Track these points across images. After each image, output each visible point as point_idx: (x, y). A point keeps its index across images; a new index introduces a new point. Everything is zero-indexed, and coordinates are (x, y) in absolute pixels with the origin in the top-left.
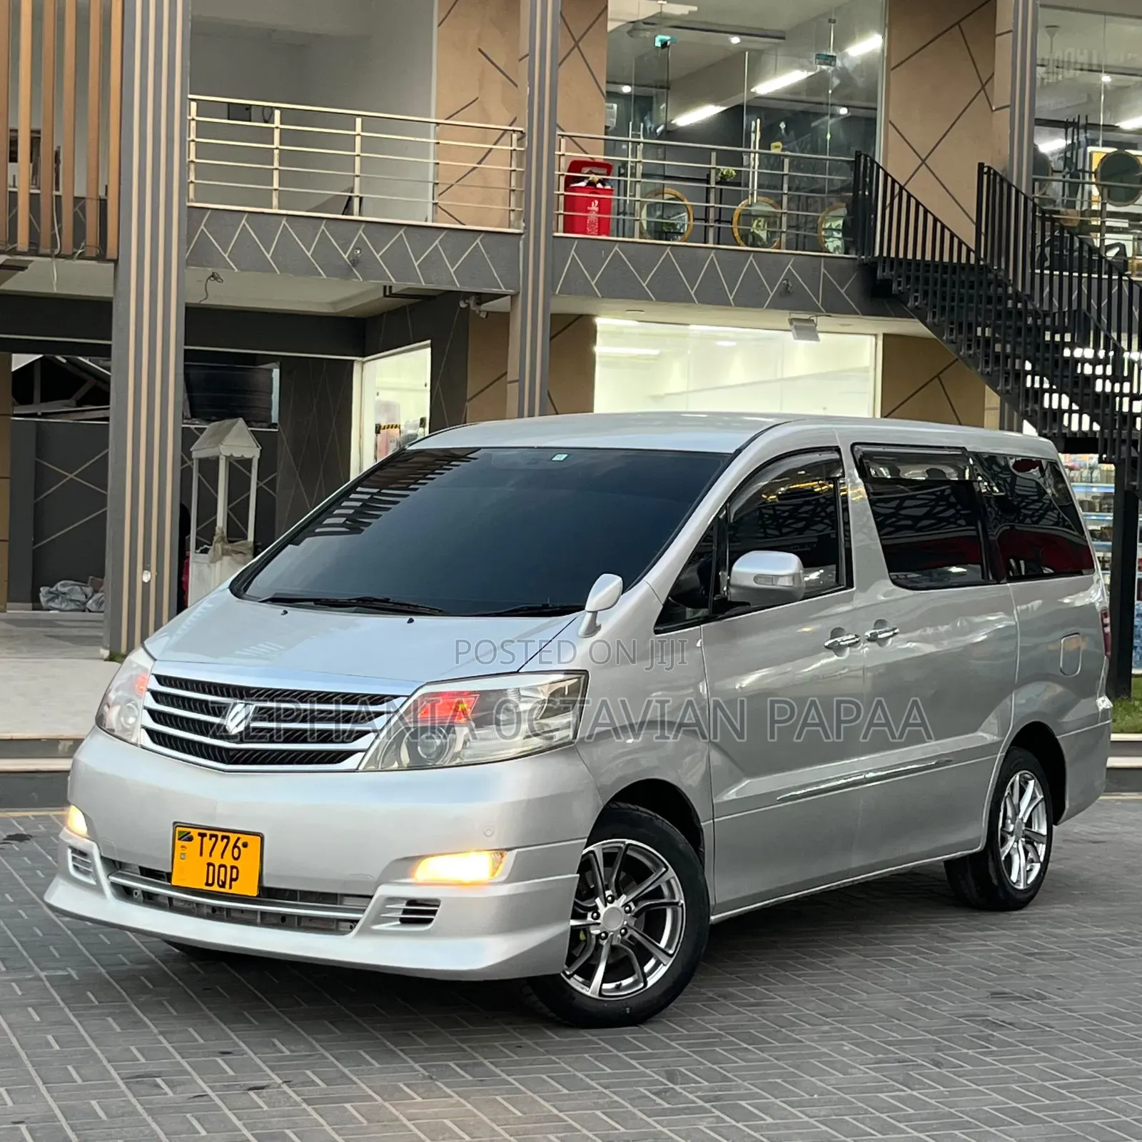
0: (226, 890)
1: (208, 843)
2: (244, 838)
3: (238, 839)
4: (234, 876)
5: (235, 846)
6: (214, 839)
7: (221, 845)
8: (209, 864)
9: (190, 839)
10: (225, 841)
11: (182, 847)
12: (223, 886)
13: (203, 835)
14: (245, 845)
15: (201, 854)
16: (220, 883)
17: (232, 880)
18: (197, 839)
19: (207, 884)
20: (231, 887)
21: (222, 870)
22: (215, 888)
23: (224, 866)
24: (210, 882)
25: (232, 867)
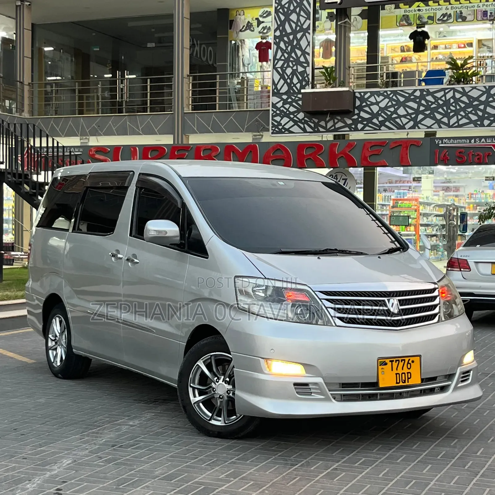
0: (406, 384)
1: (395, 364)
2: (412, 359)
3: (409, 360)
4: (409, 377)
5: (408, 363)
6: (397, 362)
7: (401, 364)
8: (396, 374)
9: (386, 364)
10: (403, 361)
11: (382, 369)
12: (405, 382)
13: (392, 361)
14: (413, 362)
15: (392, 370)
16: (403, 381)
17: (408, 378)
18: (389, 364)
20: (408, 382)
21: (403, 375)
22: (401, 384)
23: (404, 373)
24: (398, 382)
25: (408, 373)
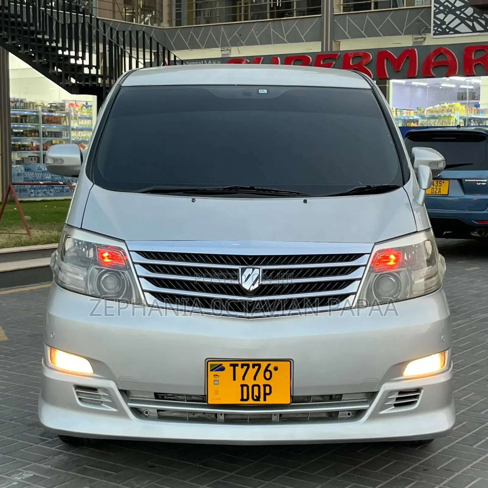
0: (262, 401)
1: (240, 371)
2: (273, 364)
3: (269, 365)
4: (268, 391)
5: (266, 370)
6: (245, 367)
7: (252, 371)
8: (242, 386)
9: (223, 369)
10: (257, 367)
11: (214, 376)
12: (258, 399)
13: (234, 366)
14: (276, 369)
15: (234, 379)
16: (255, 398)
17: (265, 394)
18: (229, 370)
19: (242, 399)
20: (265, 400)
21: (256, 388)
22: (251, 401)
23: (258, 386)
24: (245, 397)
25: (265, 386)
